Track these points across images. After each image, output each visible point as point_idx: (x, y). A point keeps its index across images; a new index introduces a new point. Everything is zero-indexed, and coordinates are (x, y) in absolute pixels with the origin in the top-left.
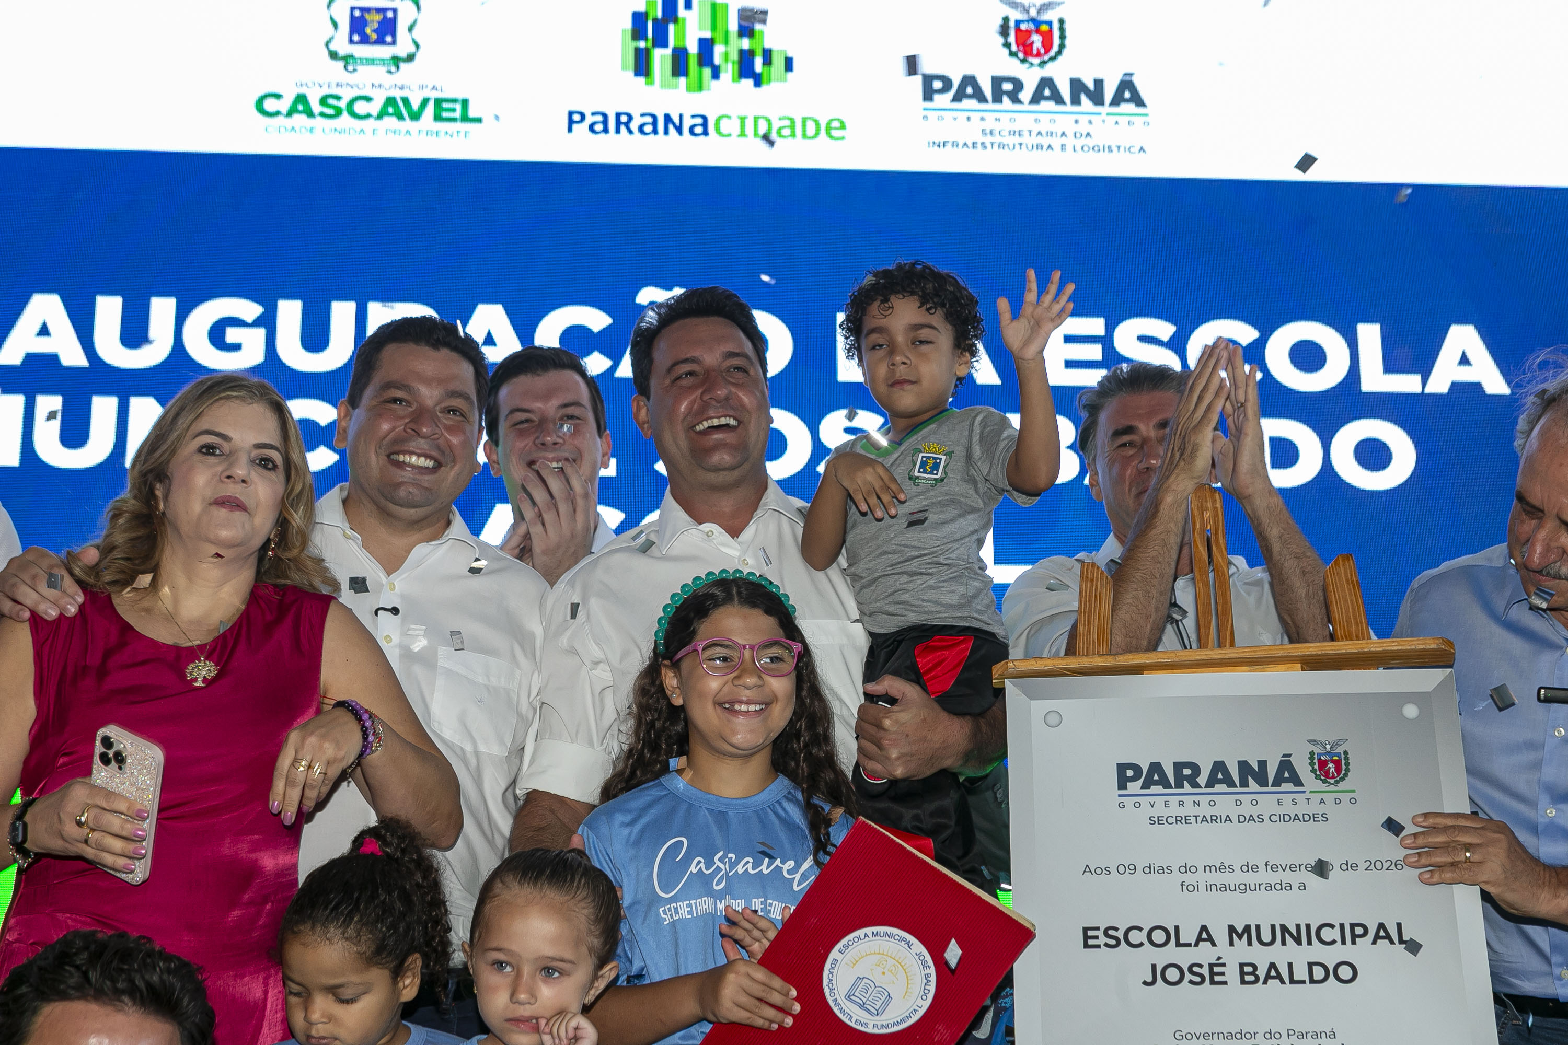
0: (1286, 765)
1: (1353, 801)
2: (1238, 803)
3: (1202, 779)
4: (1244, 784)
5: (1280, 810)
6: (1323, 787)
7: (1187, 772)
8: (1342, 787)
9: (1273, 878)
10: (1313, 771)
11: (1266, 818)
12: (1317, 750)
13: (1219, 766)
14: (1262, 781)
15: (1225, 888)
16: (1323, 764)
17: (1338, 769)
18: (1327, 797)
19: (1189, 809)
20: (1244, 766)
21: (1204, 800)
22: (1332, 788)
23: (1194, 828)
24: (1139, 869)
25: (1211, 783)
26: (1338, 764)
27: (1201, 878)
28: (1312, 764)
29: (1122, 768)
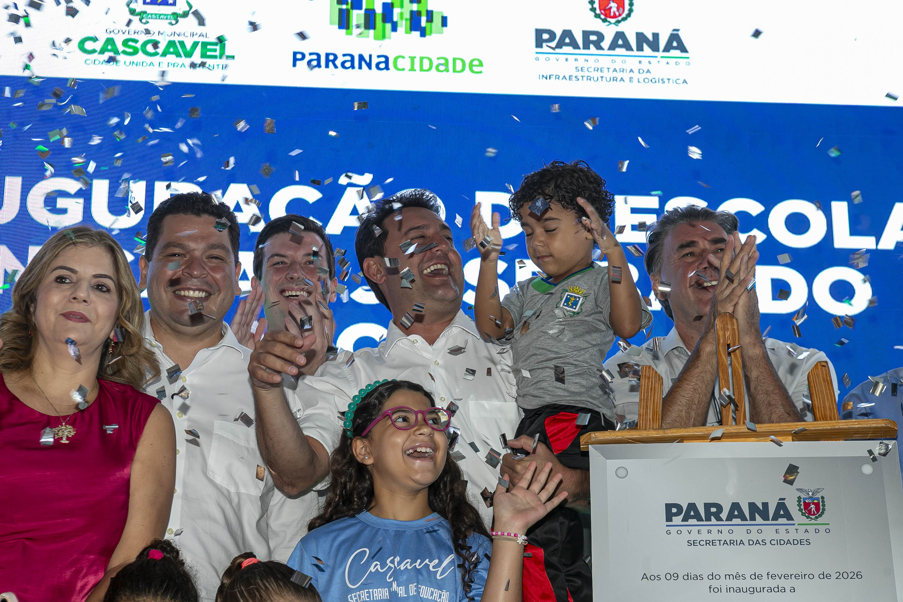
0: (781, 506)
1: (828, 531)
2: (748, 532)
3: (724, 515)
4: (753, 518)
5: (778, 537)
6: (807, 521)
7: (713, 510)
8: (820, 520)
9: (772, 583)
10: (800, 510)
11: (768, 542)
12: (803, 496)
13: (735, 506)
14: (765, 517)
15: (740, 590)
16: (807, 505)
17: (817, 509)
18: (811, 529)
19: (715, 536)
20: (752, 506)
21: (725, 529)
22: (813, 522)
23: (718, 548)
24: (681, 577)
25: (730, 517)
26: (817, 505)
27: (724, 583)
28: (799, 505)
29: (669, 507)
